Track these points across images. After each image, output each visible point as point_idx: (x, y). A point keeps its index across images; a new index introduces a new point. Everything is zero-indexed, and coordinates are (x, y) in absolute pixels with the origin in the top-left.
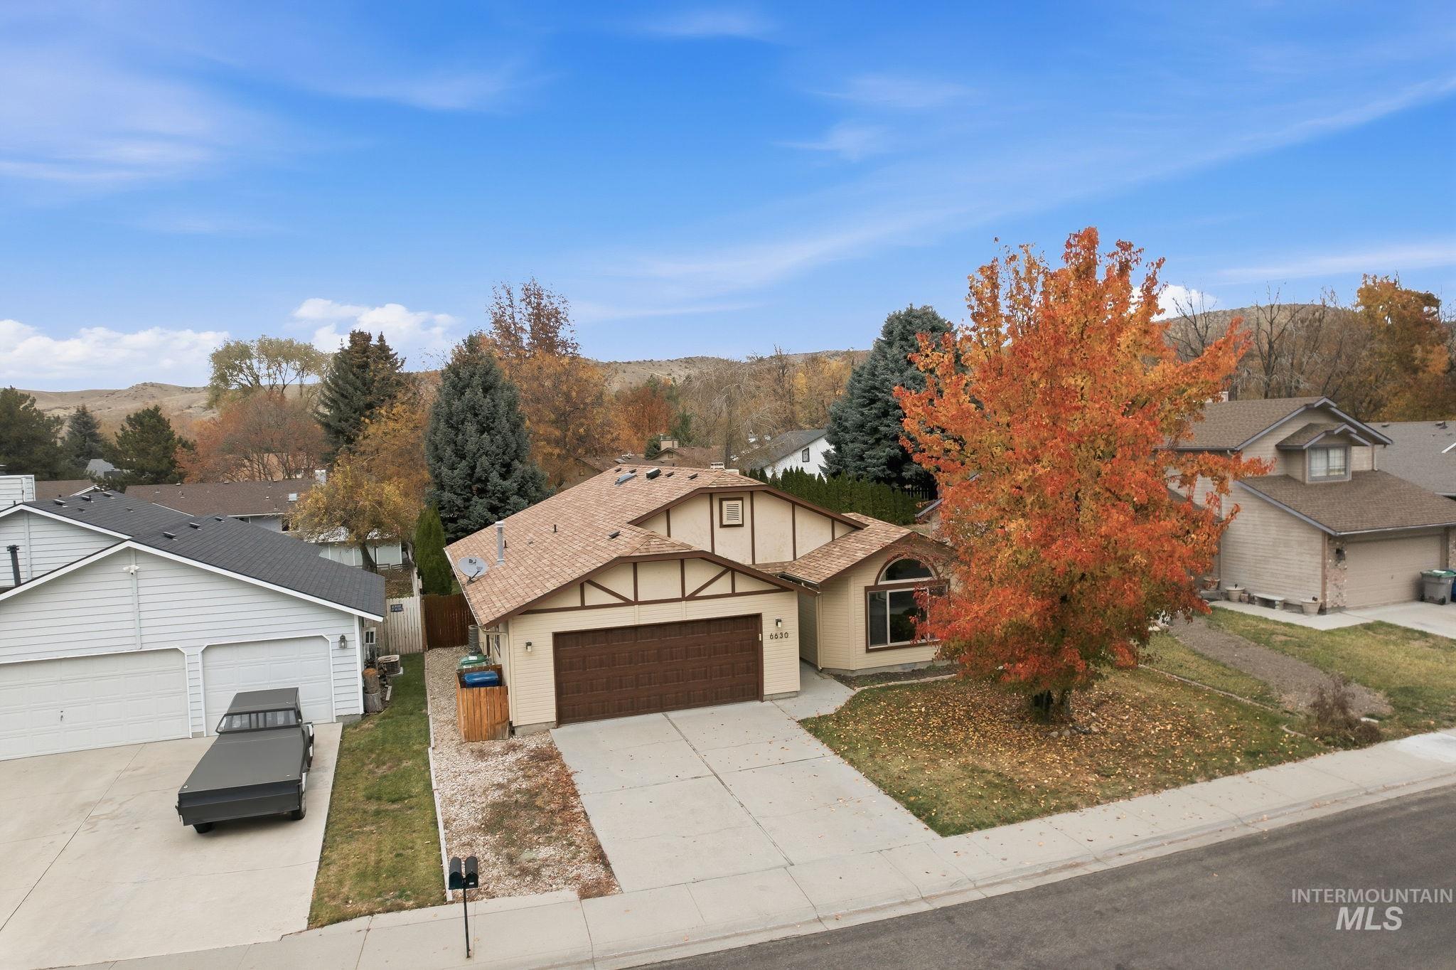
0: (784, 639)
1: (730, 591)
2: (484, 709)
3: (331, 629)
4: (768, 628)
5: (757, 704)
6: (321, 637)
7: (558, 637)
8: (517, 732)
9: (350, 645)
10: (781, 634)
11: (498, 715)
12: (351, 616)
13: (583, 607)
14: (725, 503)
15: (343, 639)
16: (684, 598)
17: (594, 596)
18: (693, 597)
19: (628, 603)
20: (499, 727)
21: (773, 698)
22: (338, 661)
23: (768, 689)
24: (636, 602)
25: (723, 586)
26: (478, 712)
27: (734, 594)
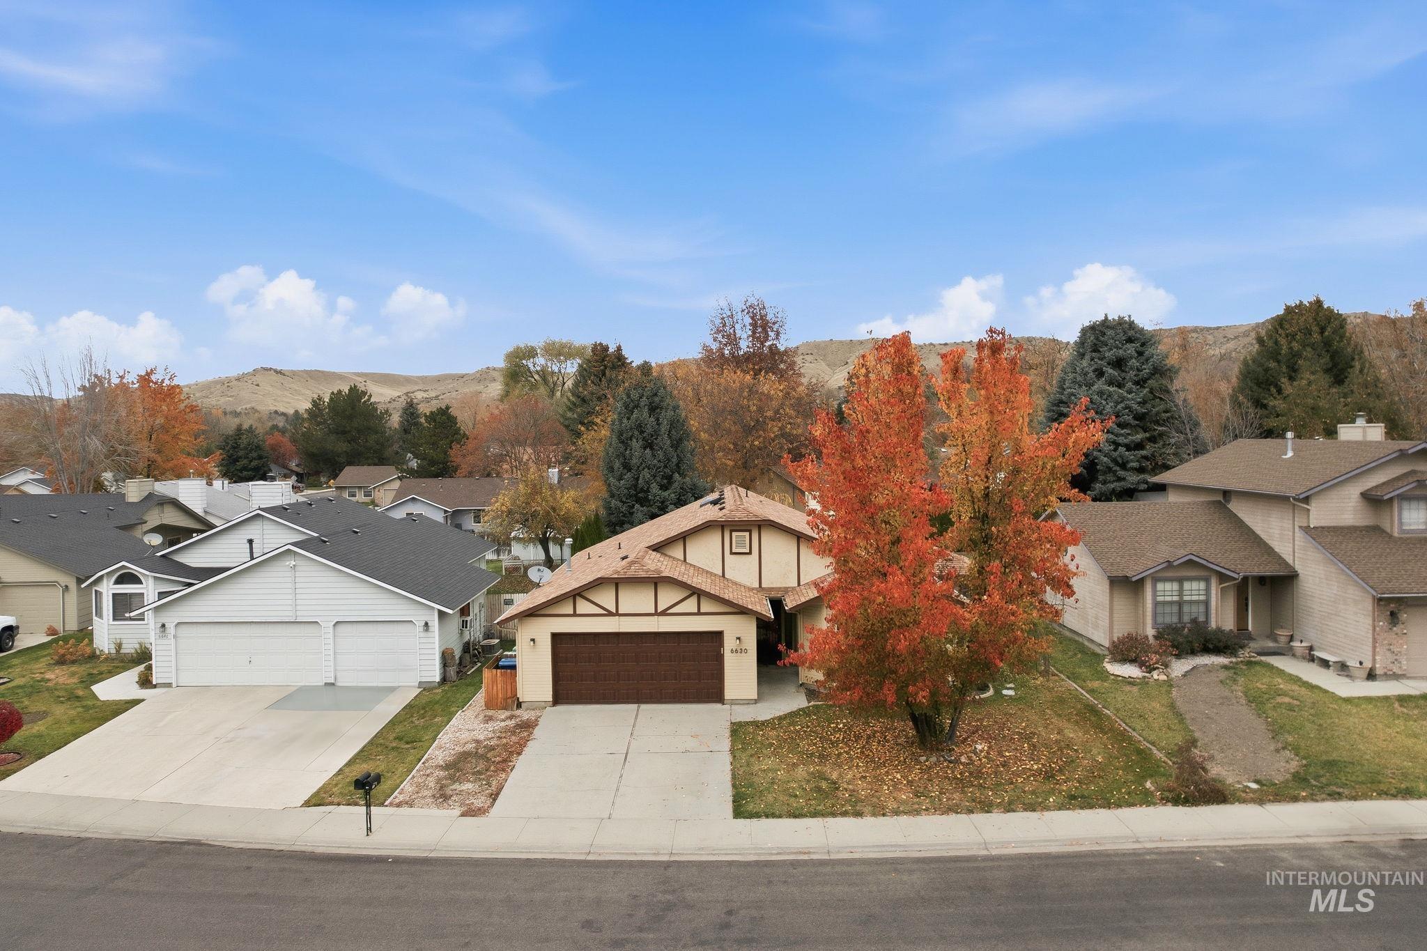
0: (743, 654)
1: (696, 611)
2: (499, 686)
3: (419, 617)
4: (729, 643)
5: (719, 706)
6: (411, 621)
7: (555, 636)
8: (523, 705)
9: (431, 629)
10: (741, 649)
11: (509, 691)
12: (433, 608)
13: (575, 615)
14: (734, 534)
15: (426, 624)
16: (656, 614)
17: (583, 607)
18: (664, 613)
19: (610, 614)
20: (510, 701)
21: (734, 702)
22: (423, 640)
23: (729, 694)
24: (617, 614)
25: (690, 605)
26: (495, 688)
27: (699, 613)
